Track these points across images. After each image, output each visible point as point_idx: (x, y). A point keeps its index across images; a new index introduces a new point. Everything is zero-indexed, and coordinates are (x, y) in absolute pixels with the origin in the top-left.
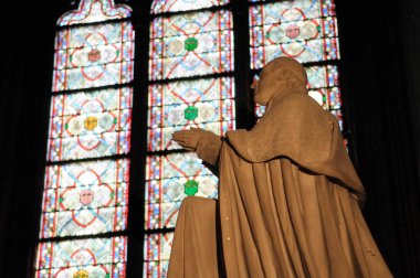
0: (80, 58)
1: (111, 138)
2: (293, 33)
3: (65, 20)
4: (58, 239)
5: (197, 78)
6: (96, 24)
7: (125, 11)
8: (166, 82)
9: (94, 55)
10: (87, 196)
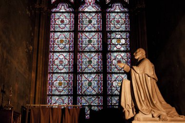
0: (58, 22)
1: (67, 46)
2: (118, 22)
3: (54, 10)
4: (54, 73)
5: (92, 32)
6: (63, 12)
7: (71, 10)
8: (83, 32)
9: (62, 21)
10: (61, 62)
